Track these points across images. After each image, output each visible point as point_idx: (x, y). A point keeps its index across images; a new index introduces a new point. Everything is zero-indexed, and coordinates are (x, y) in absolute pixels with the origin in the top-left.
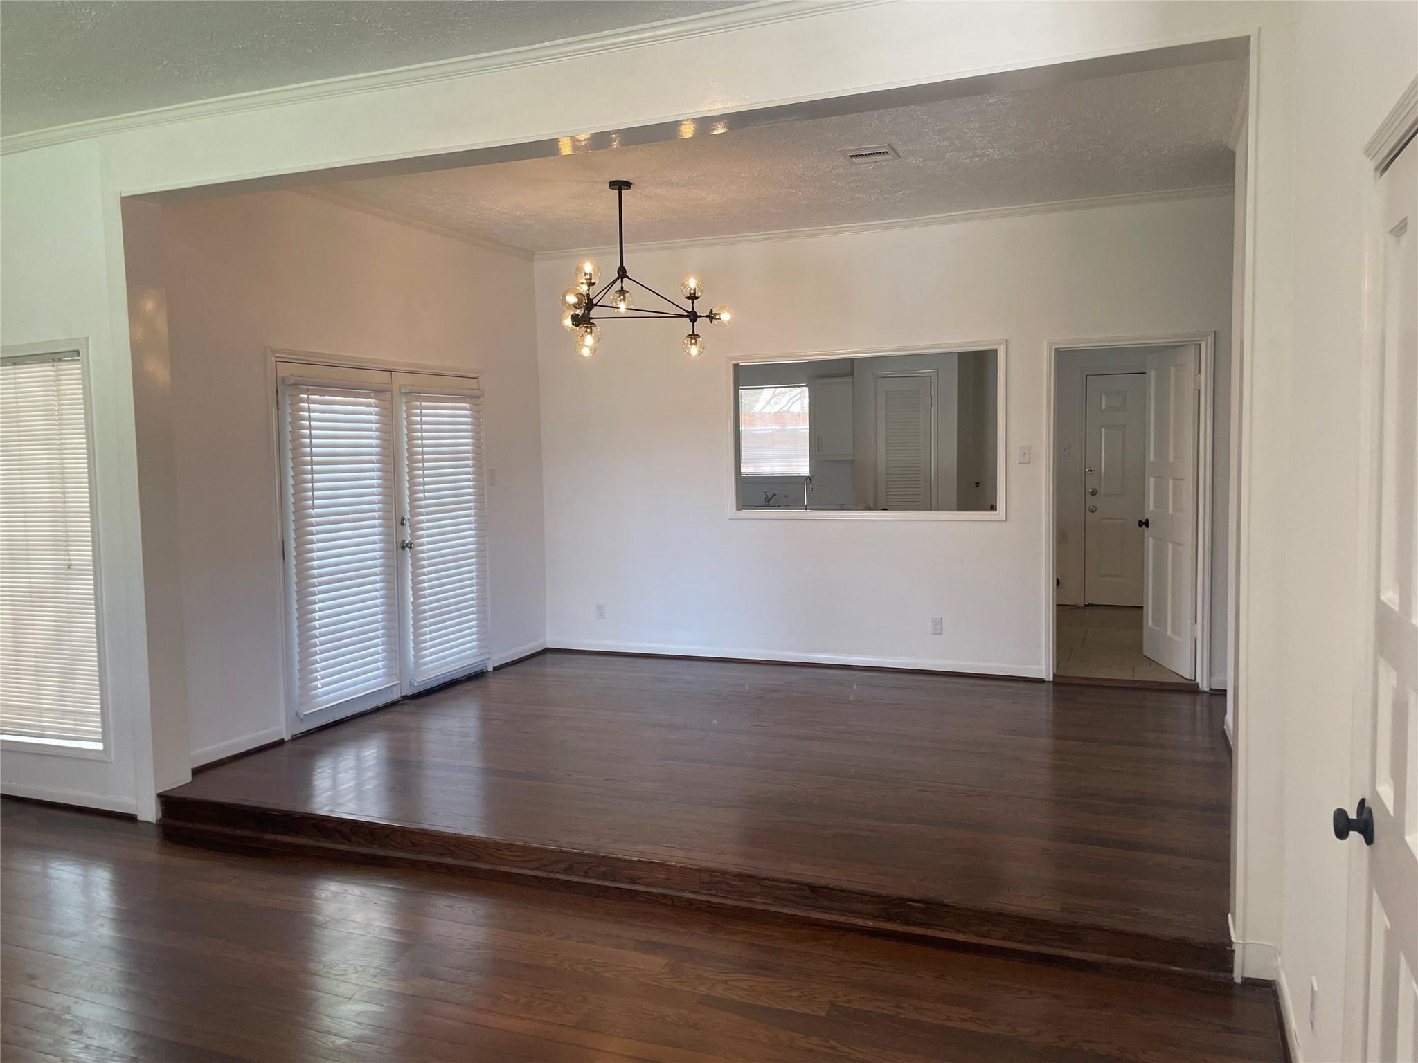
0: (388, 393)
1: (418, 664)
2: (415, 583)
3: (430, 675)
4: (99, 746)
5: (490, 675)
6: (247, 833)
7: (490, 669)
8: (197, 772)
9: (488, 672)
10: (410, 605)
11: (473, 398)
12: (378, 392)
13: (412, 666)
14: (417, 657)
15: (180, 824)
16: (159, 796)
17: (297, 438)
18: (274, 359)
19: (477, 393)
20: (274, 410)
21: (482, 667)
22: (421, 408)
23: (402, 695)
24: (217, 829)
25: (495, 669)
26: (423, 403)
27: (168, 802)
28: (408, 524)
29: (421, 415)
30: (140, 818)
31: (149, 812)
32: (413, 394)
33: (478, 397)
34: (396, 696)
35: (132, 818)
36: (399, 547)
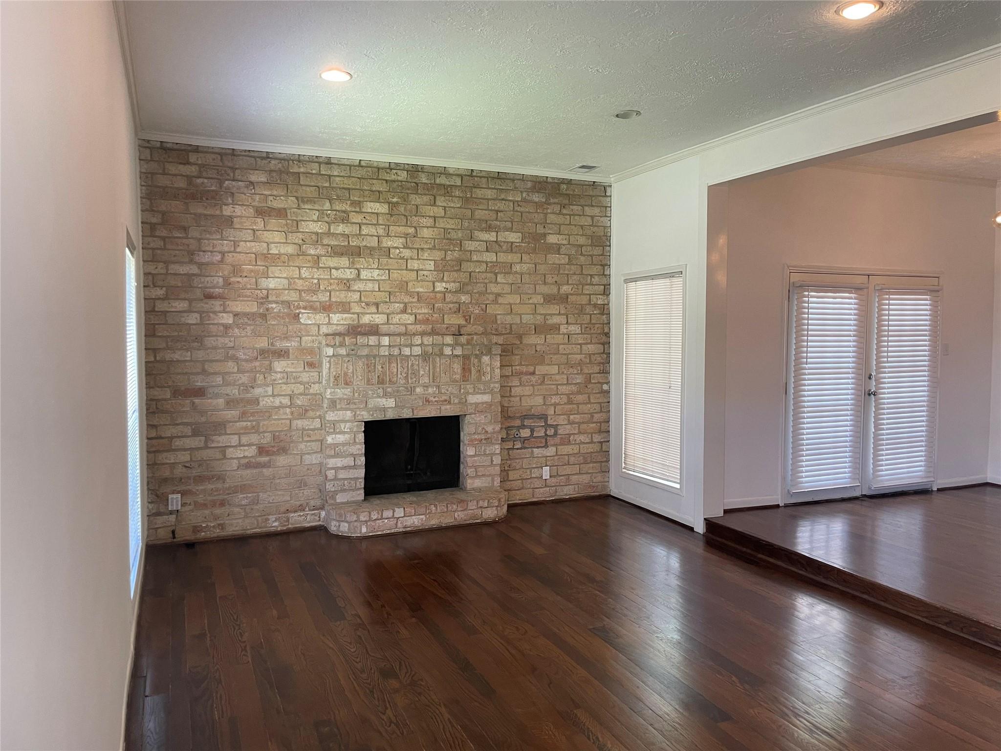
0: (865, 290)
1: (875, 476)
2: (877, 419)
3: (884, 484)
4: (678, 486)
5: (933, 493)
6: (749, 551)
7: (935, 489)
8: (726, 512)
9: (932, 491)
10: (872, 434)
11: (934, 292)
12: (857, 289)
13: (871, 476)
14: (875, 471)
15: (714, 537)
16: (705, 519)
17: (799, 319)
18: (789, 271)
19: (936, 288)
20: (786, 302)
21: (928, 487)
22: (889, 299)
23: (863, 494)
24: (733, 545)
25: (939, 490)
26: (891, 296)
27: (710, 524)
28: (874, 378)
29: (889, 305)
30: (695, 530)
31: (700, 528)
32: (882, 290)
33: (938, 291)
34: (857, 493)
35: (691, 529)
36: (866, 394)
